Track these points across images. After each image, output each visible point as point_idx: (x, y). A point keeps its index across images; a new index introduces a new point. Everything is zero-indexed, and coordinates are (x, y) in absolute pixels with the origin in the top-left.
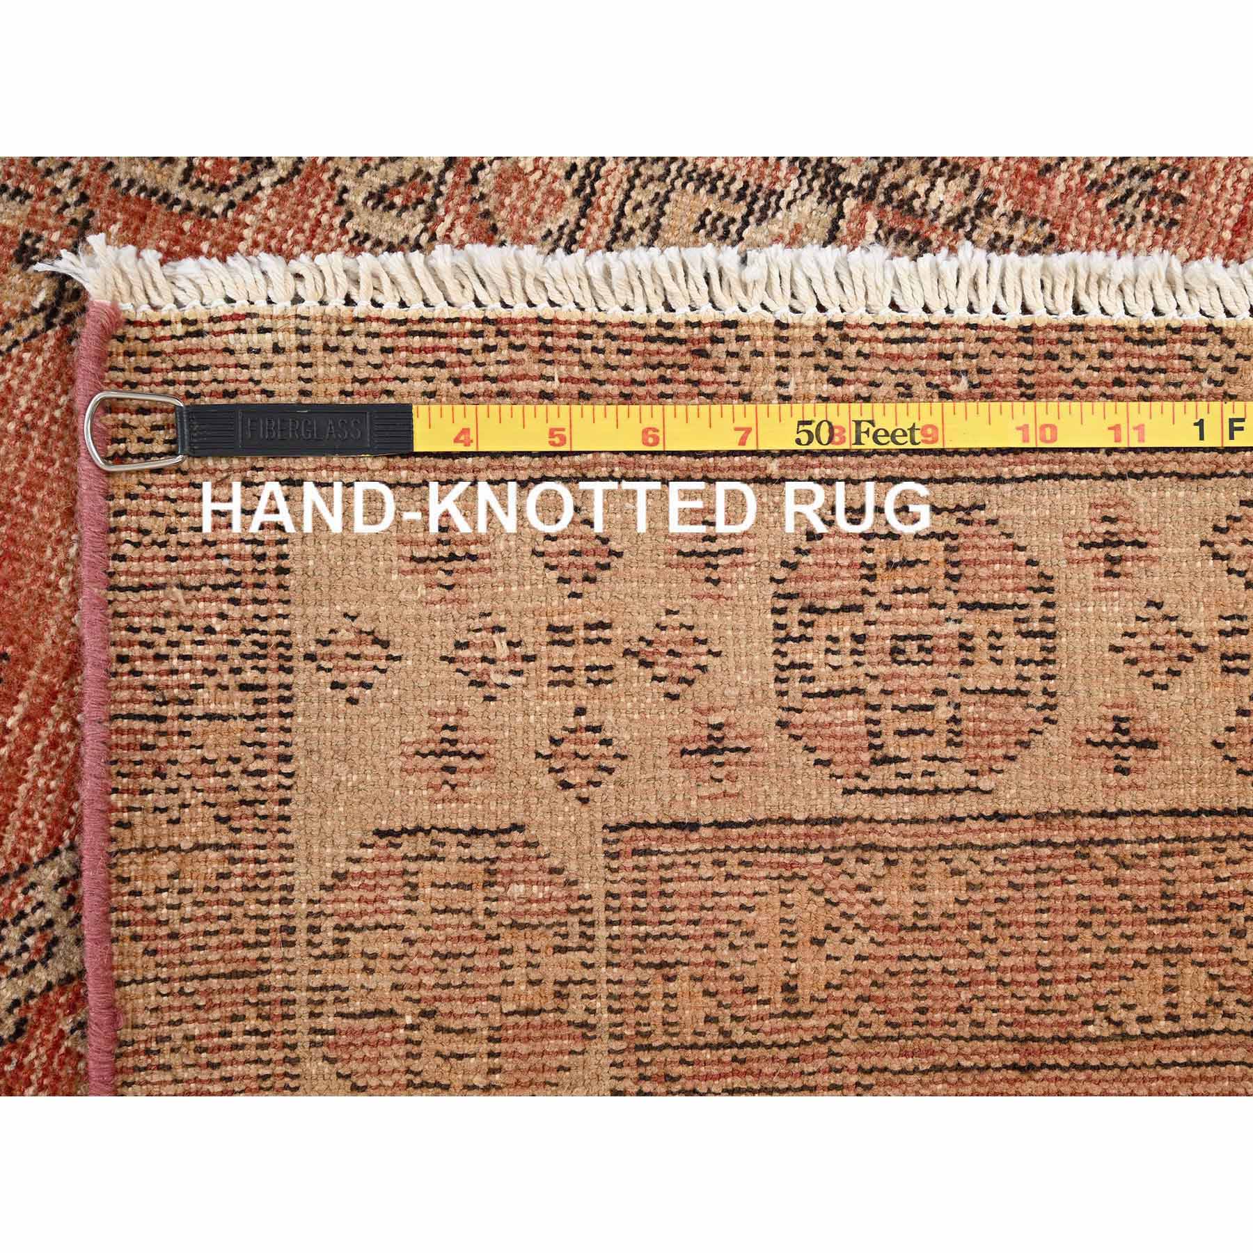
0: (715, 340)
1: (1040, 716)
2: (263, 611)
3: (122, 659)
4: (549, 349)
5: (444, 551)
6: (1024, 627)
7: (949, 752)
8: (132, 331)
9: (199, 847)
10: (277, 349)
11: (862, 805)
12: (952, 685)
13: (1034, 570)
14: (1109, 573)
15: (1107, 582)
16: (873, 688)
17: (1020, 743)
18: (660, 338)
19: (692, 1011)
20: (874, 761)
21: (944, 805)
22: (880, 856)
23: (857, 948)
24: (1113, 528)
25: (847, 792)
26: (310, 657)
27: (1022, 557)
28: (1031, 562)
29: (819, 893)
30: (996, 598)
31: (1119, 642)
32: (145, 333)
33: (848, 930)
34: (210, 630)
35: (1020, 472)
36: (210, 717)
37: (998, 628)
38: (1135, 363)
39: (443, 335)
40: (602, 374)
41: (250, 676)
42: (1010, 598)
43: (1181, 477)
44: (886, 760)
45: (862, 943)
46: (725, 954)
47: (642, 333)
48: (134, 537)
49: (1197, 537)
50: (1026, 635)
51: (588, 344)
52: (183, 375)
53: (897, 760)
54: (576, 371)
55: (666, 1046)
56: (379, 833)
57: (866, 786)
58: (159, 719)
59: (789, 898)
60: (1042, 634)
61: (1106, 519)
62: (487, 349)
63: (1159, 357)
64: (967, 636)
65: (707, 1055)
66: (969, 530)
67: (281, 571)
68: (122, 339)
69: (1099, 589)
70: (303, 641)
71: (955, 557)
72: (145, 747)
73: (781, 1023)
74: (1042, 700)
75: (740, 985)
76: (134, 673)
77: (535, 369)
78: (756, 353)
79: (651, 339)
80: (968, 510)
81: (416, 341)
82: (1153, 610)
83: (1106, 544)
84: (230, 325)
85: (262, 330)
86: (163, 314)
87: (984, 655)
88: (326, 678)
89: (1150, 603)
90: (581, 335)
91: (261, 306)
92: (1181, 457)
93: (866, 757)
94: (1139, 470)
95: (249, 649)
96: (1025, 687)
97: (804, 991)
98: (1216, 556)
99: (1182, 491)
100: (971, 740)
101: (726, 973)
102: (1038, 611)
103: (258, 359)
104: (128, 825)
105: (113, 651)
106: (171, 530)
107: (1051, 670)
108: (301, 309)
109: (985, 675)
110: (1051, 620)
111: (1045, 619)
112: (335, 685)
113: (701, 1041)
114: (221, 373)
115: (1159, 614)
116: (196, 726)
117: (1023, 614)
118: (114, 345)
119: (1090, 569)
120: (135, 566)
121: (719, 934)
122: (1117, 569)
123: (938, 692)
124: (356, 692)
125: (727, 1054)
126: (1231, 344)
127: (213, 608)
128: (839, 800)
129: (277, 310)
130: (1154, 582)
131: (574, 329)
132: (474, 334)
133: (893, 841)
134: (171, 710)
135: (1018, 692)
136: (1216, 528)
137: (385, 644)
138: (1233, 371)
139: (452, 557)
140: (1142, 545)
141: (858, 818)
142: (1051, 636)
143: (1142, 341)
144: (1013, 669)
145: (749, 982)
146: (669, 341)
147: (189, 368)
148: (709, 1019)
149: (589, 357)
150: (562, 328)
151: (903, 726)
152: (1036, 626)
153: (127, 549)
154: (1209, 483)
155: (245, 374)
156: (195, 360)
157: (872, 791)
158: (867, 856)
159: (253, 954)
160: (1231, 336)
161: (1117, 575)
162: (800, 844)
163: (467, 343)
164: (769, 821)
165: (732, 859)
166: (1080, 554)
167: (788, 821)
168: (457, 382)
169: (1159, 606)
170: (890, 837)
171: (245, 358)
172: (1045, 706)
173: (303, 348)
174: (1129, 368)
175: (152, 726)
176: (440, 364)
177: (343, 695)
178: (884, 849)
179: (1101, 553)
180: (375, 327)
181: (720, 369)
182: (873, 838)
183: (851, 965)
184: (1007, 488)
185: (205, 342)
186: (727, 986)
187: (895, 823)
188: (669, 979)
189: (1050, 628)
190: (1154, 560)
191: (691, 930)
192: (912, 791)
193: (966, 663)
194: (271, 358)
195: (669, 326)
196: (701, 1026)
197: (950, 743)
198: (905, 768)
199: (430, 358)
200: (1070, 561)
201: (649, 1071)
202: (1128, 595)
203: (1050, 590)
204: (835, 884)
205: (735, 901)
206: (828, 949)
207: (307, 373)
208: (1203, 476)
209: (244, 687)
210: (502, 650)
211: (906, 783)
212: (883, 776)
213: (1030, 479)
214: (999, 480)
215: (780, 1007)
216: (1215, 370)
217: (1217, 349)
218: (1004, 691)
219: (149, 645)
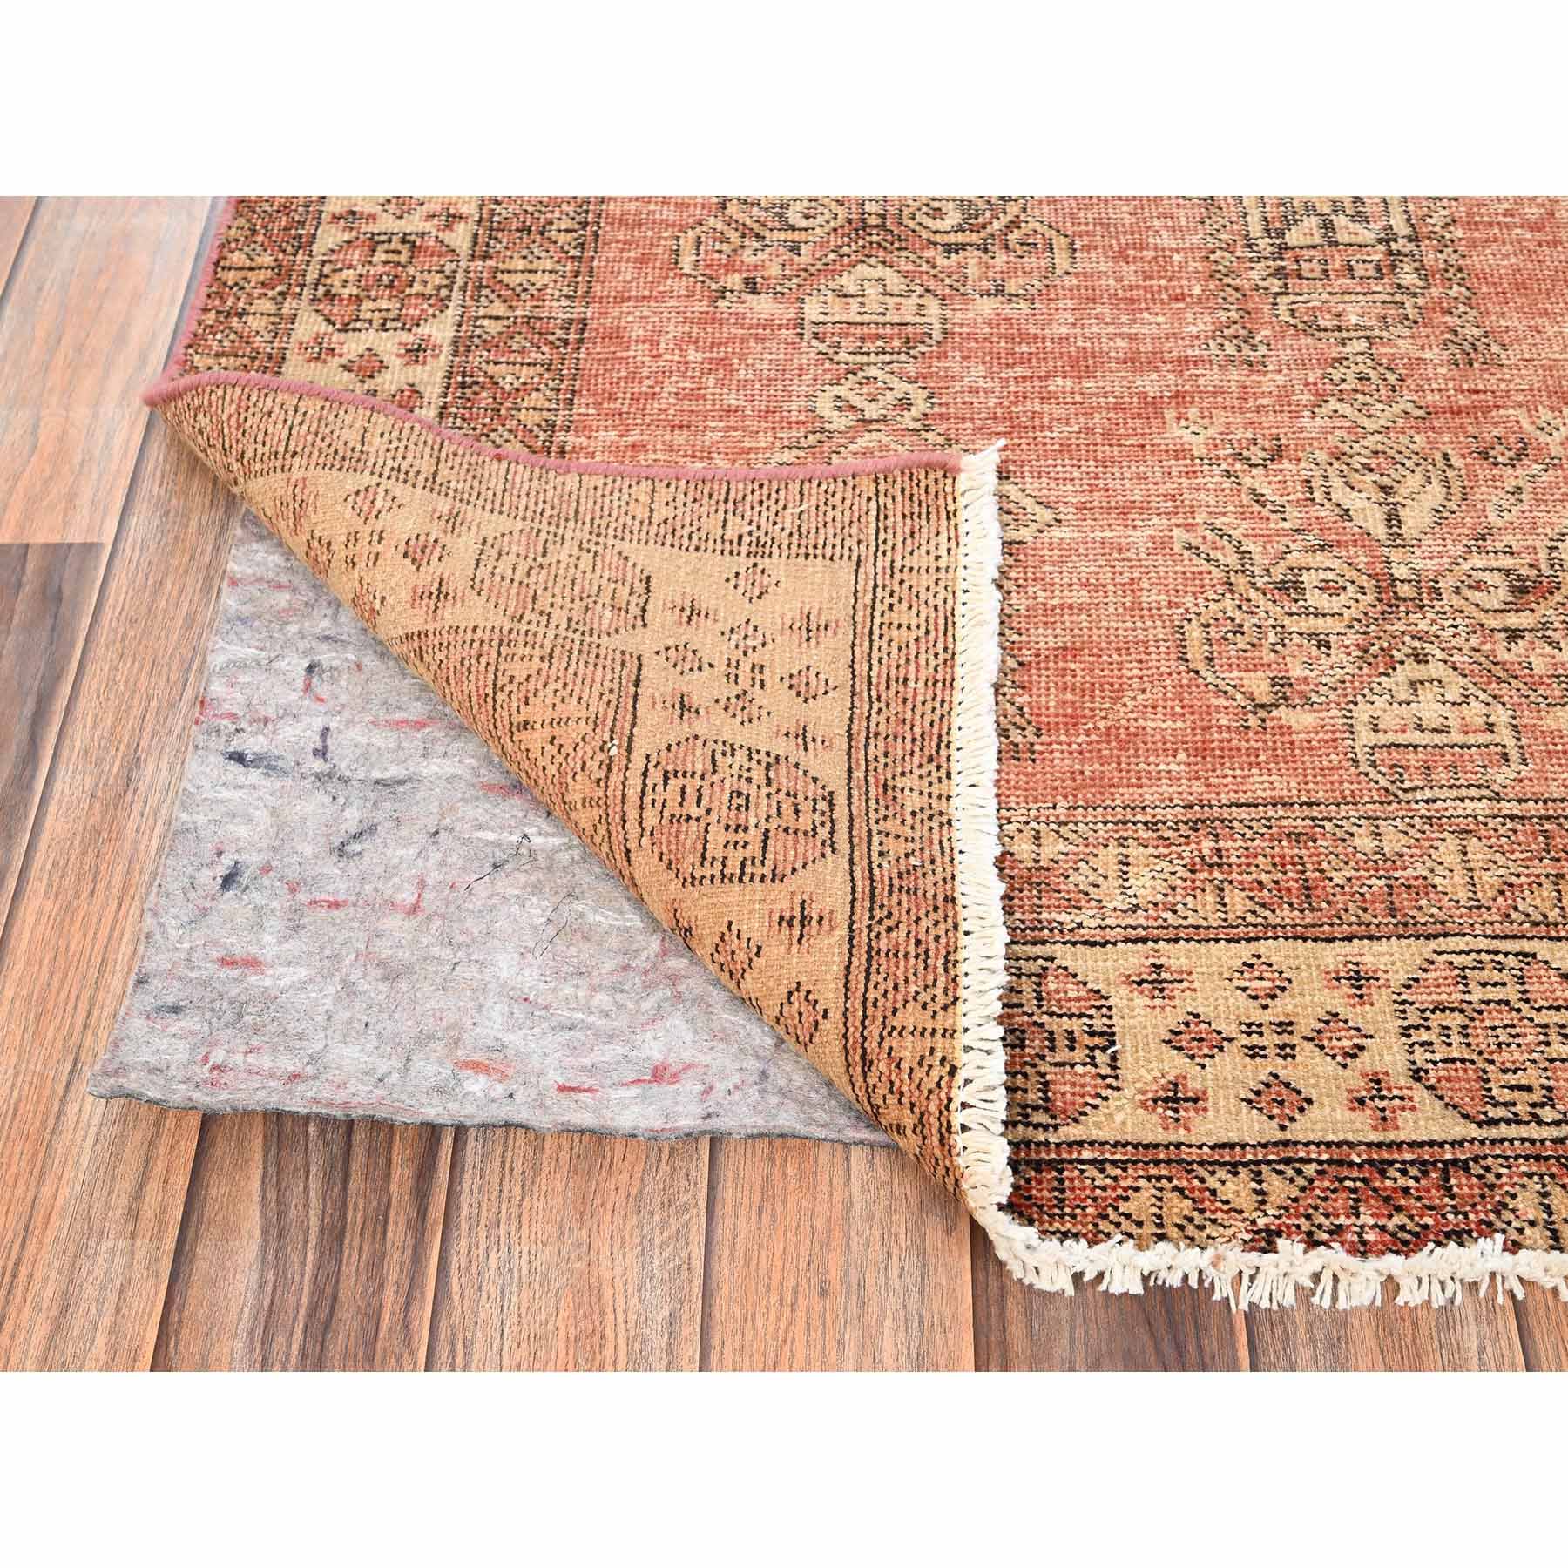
0: (939, 768)
1: (688, 876)
2: (784, 547)
3: (761, 486)
4: (934, 684)
5: (813, 627)
6: (749, 862)
7: (666, 814)
8: (949, 481)
9: (652, 510)
10: (937, 558)
11: (638, 763)
12: (714, 817)
13: (789, 871)
14: (781, 918)
15: (776, 918)
16: (715, 778)
17: (670, 863)
18: (940, 741)
19: (519, 670)
20: (666, 772)
21: (632, 814)
22: (602, 775)
23: (549, 766)
24: (814, 923)
25: (648, 757)
26: (755, 565)
27: (799, 866)
28: (794, 870)
29: (583, 739)
30: (770, 849)
31: (734, 927)
32: (949, 489)
33: (559, 759)
34: (775, 523)
35: (857, 875)
36: (725, 521)
37: (749, 847)
38: (931, 953)
39: (945, 634)
40: (918, 711)
41: (746, 539)
42: (770, 856)
43: (848, 968)
44: (666, 779)
45: (552, 770)
46: (552, 686)
47: (944, 732)
48: (830, 490)
49: (803, 979)
50: (743, 864)
51: (938, 705)
52: (924, 511)
53: (665, 784)
54: (920, 698)
55: (499, 654)
56: (648, 578)
57: (650, 766)
58: (726, 501)
59: (582, 722)
60: (743, 873)
61: (821, 918)
62: (936, 655)
63: (935, 967)
64: (746, 829)
65: (491, 677)
66: (819, 844)
67: (807, 556)
68: (945, 476)
69: (771, 912)
70: (764, 563)
71: (800, 834)
72: (710, 496)
73: (506, 723)
74: (697, 875)
75: (531, 695)
76: (753, 491)
77: (923, 677)
78: (930, 784)
79: (940, 736)
80: (832, 845)
81: (941, 621)
82: (755, 950)
83: (803, 917)
84: (952, 535)
85: (949, 550)
86: (959, 499)
87: (732, 837)
88: (742, 571)
89: (759, 948)
90: (943, 702)
91: (962, 550)
92: (863, 968)
93: (670, 768)
94: (855, 942)
95: (762, 540)
96: (707, 864)
97: (524, 735)
98: (790, 994)
99: (837, 968)
100: (674, 830)
101: (540, 687)
102: (759, 871)
103: (932, 548)
104: (668, 485)
105: (766, 483)
106: (834, 508)
107: (717, 880)
108: (960, 569)
109: (717, 837)
110: (751, 880)
111: (753, 875)
112: (737, 574)
113: (499, 674)
114: (925, 530)
115: (752, 955)
116: (721, 514)
117: (758, 862)
118: (940, 474)
119: (785, 904)
120: (814, 491)
121: (565, 685)
122: (784, 924)
123: (708, 811)
124: (733, 582)
125: (489, 691)
126: (945, 1008)
127: (788, 525)
128: (643, 751)
129: (961, 557)
130: (775, 950)
131: (947, 698)
132: (945, 650)
133: (611, 784)
134: (730, 506)
135: (704, 858)
136: (809, 992)
137: (759, 597)
138: (924, 1007)
139: (809, 631)
140: (800, 941)
141: (629, 760)
142: (741, 881)
143: (947, 961)
144: (719, 855)
145: (532, 699)
146: (938, 746)
147: (928, 513)
148: (512, 679)
149: (929, 706)
150: (947, 692)
151: (688, 790)
152: (748, 870)
153: (824, 487)
154: (841, 985)
155: (923, 542)
156: (933, 517)
157: (646, 770)
158: (604, 767)
159: (588, 520)
160: (950, 1010)
161: (780, 924)
162: (618, 729)
163: (940, 646)
164: (635, 716)
165: (613, 698)
166: (798, 900)
167: (634, 725)
168: (917, 640)
169: (757, 955)
170: (616, 779)
171: (933, 543)
172: (693, 878)
173: (938, 569)
174: (927, 950)
175: (722, 498)
176: (928, 632)
177: (732, 576)
178: (607, 777)
179: (797, 913)
180: (950, 602)
181: (920, 766)
182: (615, 770)
183: (540, 764)
184: (847, 866)
185: (944, 522)
186: (531, 687)
187: (623, 784)
188: (542, 659)
189: (746, 879)
190: (789, 950)
191: (571, 671)
192: (643, 793)
193: (727, 827)
194: (933, 555)
195: (948, 746)
196: (508, 674)
197: (673, 816)
198: (660, 788)
199: (931, 628)
200: (793, 893)
201: (486, 646)
202: (766, 931)
203: (773, 880)
204: (588, 748)
205: (585, 696)
206: (548, 747)
207: (923, 571)
208: (847, 982)
209: (740, 537)
210: (750, 642)
211: (649, 789)
212: (655, 776)
213: (852, 880)
214: (851, 862)
215: (515, 720)
216: (925, 997)
217: (941, 1000)
218: (705, 849)
219: (769, 498)
